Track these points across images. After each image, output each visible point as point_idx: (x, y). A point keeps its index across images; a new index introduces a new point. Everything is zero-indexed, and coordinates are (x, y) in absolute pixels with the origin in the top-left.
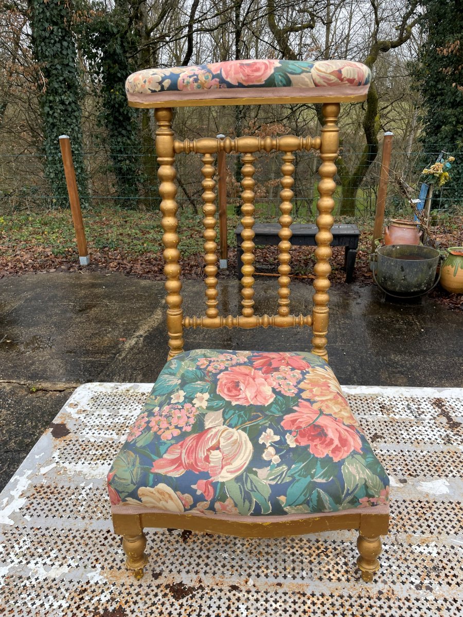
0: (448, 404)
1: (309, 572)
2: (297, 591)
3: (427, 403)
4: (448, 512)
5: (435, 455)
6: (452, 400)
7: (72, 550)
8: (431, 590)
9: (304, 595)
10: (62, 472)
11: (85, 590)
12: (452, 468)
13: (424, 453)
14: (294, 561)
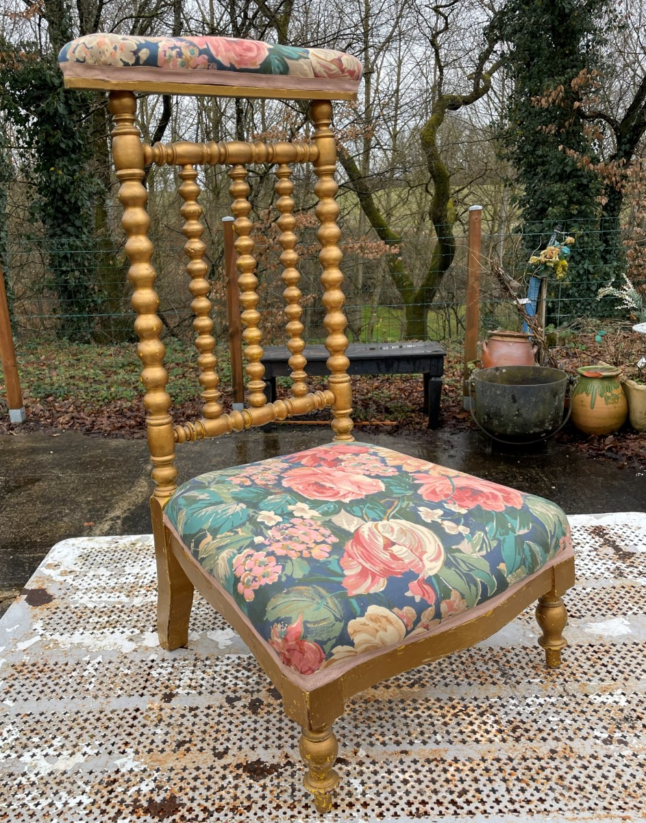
0: (612, 532)
1: (446, 736)
2: (431, 757)
3: (582, 532)
4: (634, 654)
5: (604, 591)
6: (617, 528)
7: (86, 736)
8: (626, 744)
9: (443, 761)
10: (51, 646)
11: (115, 781)
12: (630, 605)
13: (588, 590)
14: (420, 725)
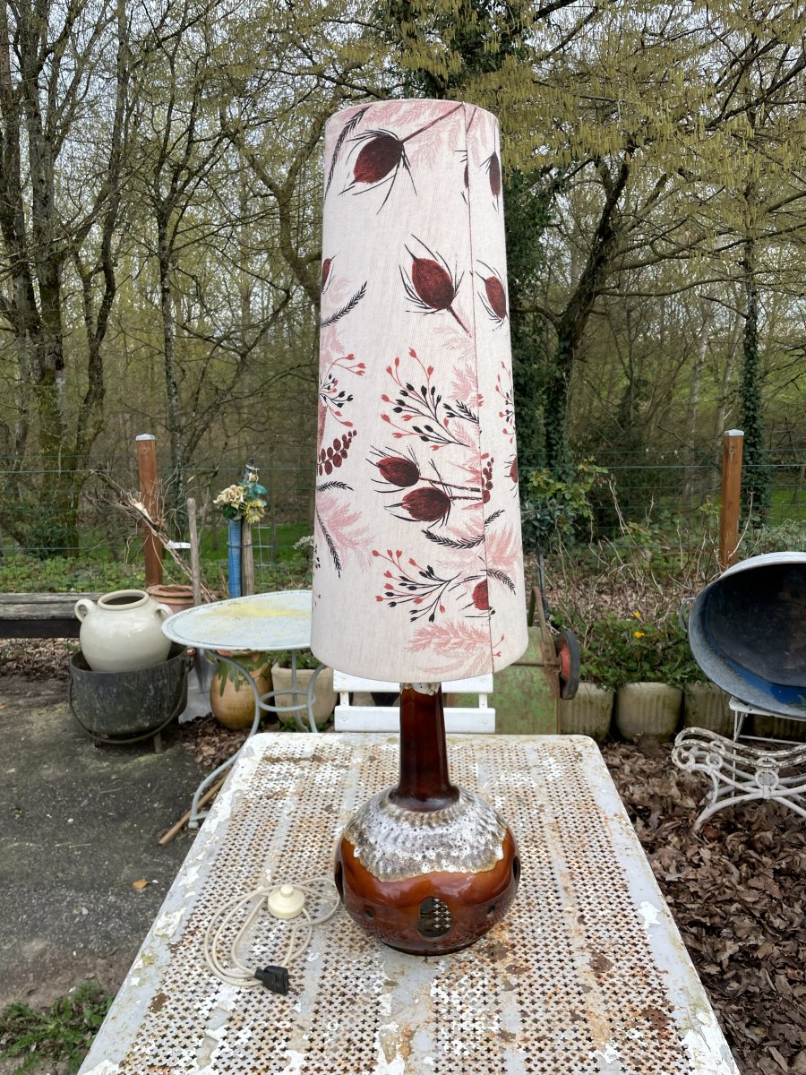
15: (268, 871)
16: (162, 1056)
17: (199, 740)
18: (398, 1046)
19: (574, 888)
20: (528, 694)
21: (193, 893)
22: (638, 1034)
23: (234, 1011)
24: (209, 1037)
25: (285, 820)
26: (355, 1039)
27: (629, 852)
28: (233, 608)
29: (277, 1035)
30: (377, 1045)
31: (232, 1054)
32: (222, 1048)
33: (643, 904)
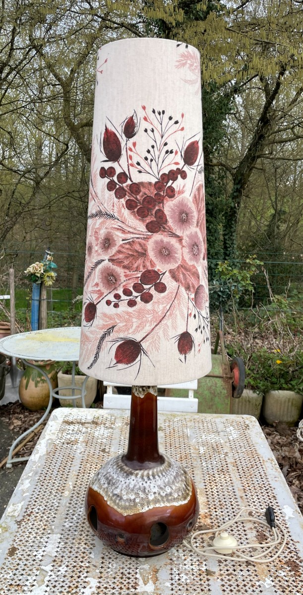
15: (71, 483)
16: (16, 580)
17: (11, 416)
18: (150, 577)
19: (246, 497)
20: (214, 394)
21: (27, 494)
22: (283, 574)
23: (56, 556)
24: (43, 570)
25: (78, 456)
26: (126, 573)
27: (277, 479)
28: (38, 336)
29: (81, 569)
30: (138, 576)
31: (56, 579)
32: (51, 576)
33: (285, 507)
